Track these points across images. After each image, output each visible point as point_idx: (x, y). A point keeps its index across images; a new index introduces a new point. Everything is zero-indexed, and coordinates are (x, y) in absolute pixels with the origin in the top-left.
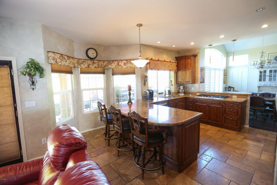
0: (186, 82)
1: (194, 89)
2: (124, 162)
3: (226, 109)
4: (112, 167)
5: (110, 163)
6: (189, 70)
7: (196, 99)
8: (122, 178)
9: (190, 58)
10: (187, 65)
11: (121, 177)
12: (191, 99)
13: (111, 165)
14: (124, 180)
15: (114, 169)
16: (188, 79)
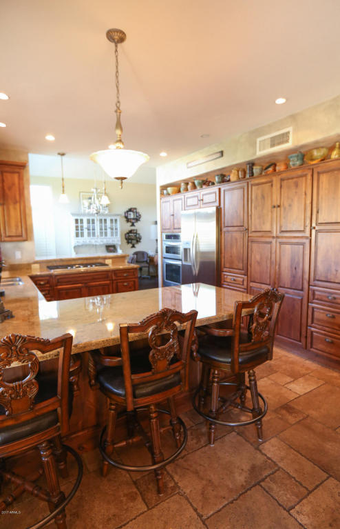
0: (9, 236)
1: (22, 254)
2: (196, 473)
3: (119, 284)
4: (221, 507)
5: (200, 516)
6: (15, 203)
7: (58, 277)
8: (266, 477)
9: (17, 170)
10: (10, 188)
11: (263, 480)
12: (42, 280)
13: (212, 513)
14: (273, 474)
15: (232, 502)
16: (17, 229)
